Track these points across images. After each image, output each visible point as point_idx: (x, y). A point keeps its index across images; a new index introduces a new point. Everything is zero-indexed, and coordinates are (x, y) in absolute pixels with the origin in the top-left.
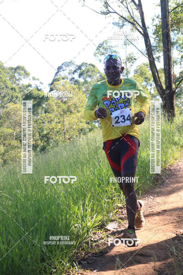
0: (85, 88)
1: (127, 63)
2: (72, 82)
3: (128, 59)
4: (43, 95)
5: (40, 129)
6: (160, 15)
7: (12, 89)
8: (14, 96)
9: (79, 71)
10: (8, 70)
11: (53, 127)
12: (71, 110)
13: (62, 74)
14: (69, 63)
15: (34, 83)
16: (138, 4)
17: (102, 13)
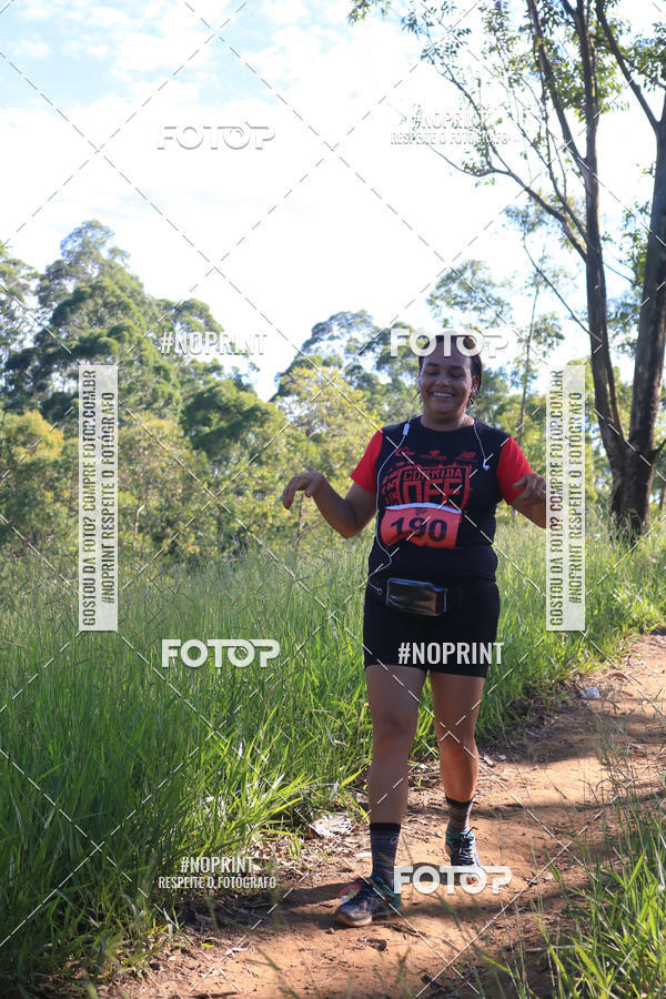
0: (389, 405)
1: (533, 343)
2: (354, 378)
3: (538, 332)
4: (252, 405)
5: (223, 510)
6: (650, 206)
7: (158, 370)
8: (160, 394)
9: (379, 349)
10: (156, 309)
11: (265, 510)
12: (331, 467)
13: (324, 348)
14: (356, 316)
15: (228, 363)
16: (586, 160)
17: (466, 167)
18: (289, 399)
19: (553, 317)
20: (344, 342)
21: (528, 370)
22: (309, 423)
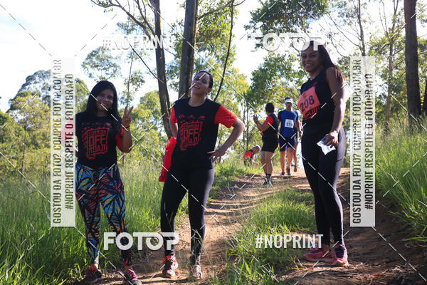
1: (131, 84)
2: (46, 101)
3: (133, 80)
6: (184, 21)
12: (36, 142)
13: (32, 87)
14: (47, 72)
17: (100, 3)
18: (16, 112)
19: (139, 72)
20: (41, 84)
21: (129, 96)
22: (25, 122)
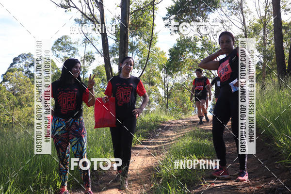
1: (85, 61)
2: (28, 75)
3: (87, 58)
6: (120, 16)
12: (22, 103)
13: (18, 65)
14: (27, 55)
16: (100, 3)
17: (62, 6)
18: (7, 83)
19: (91, 53)
20: (24, 64)
21: (84, 70)
22: (14, 90)
